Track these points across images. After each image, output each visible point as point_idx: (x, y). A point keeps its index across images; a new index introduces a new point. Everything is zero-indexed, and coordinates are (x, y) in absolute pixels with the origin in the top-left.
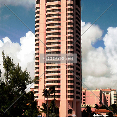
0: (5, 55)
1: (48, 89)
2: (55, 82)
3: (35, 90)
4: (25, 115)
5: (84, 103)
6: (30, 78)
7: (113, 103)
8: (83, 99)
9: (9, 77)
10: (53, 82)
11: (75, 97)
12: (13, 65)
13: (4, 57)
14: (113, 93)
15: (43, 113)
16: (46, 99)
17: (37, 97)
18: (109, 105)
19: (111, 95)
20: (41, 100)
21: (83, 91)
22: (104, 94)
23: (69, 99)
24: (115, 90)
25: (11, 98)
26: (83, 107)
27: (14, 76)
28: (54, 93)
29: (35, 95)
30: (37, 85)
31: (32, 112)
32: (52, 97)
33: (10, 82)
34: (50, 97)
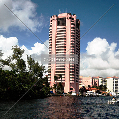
0: (29, 56)
1: (57, 76)
2: (62, 72)
3: (49, 76)
4: (42, 91)
5: (81, 84)
6: (45, 69)
7: (100, 85)
8: (80, 82)
9: (31, 68)
10: (60, 72)
11: (75, 81)
12: (34, 62)
13: (28, 57)
14: (100, 79)
15: (53, 90)
16: (56, 82)
17: (50, 80)
18: (97, 86)
19: (99, 80)
20: (52, 82)
21: (80, 78)
22: (94, 80)
23: (71, 82)
24: (102, 78)
25: (33, 81)
26: (80, 86)
27: (35, 68)
28: (61, 79)
29: (48, 79)
30: (50, 73)
31: (47, 89)
32: (60, 80)
33: (32, 71)
34: (58, 80)
